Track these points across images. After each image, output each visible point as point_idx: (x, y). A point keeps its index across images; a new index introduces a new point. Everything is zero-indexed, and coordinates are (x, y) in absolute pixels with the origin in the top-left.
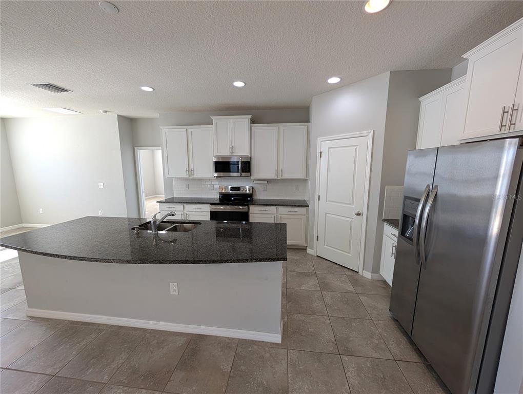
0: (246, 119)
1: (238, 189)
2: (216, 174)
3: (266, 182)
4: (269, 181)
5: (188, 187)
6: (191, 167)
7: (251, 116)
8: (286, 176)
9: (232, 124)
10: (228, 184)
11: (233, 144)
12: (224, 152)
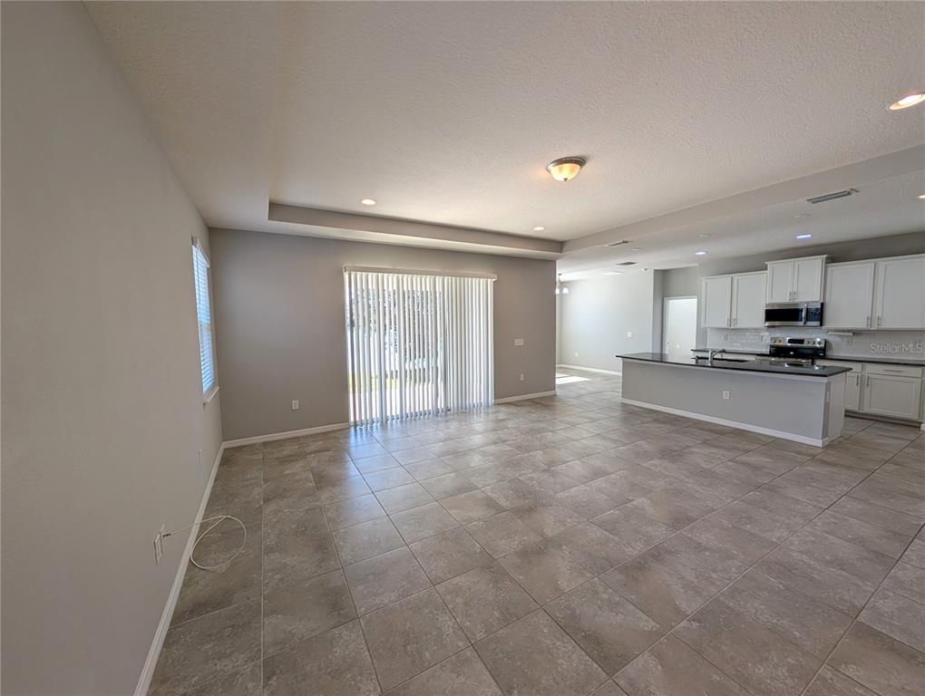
0: (818, 262)
1: (801, 341)
2: (767, 324)
3: (851, 334)
4: (856, 333)
5: (726, 338)
6: (734, 316)
7: (825, 256)
8: (886, 325)
9: (796, 268)
10: (785, 336)
11: (795, 290)
12: (782, 299)
